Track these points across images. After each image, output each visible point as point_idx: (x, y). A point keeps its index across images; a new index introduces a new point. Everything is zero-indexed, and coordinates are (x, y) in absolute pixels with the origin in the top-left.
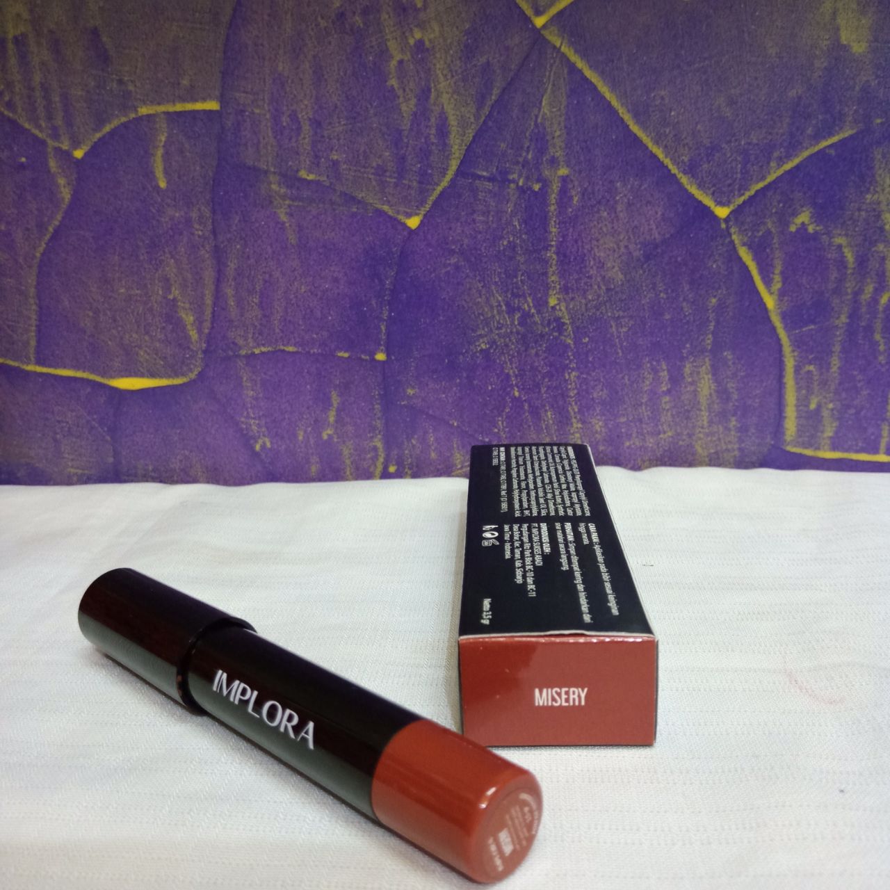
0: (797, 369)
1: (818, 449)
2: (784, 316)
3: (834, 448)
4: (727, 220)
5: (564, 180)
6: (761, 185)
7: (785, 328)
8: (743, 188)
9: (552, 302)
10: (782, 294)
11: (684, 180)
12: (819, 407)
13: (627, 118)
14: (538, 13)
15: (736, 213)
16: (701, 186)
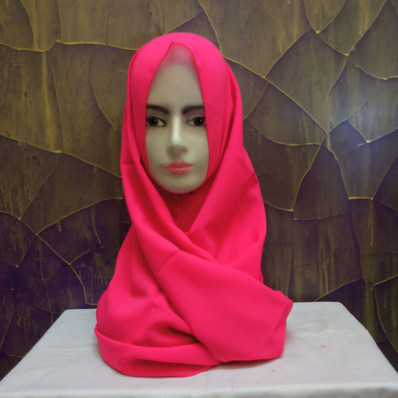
0: (86, 290)
1: (91, 303)
2: (82, 281)
3: (94, 303)
4: (70, 265)
5: (43, 259)
6: (75, 260)
7: (83, 283)
8: (73, 260)
9: (43, 279)
10: (81, 277)
11: (63, 259)
12: (90, 296)
13: (52, 249)
14: (36, 233)
15: (72, 264)
16: (65, 260)
